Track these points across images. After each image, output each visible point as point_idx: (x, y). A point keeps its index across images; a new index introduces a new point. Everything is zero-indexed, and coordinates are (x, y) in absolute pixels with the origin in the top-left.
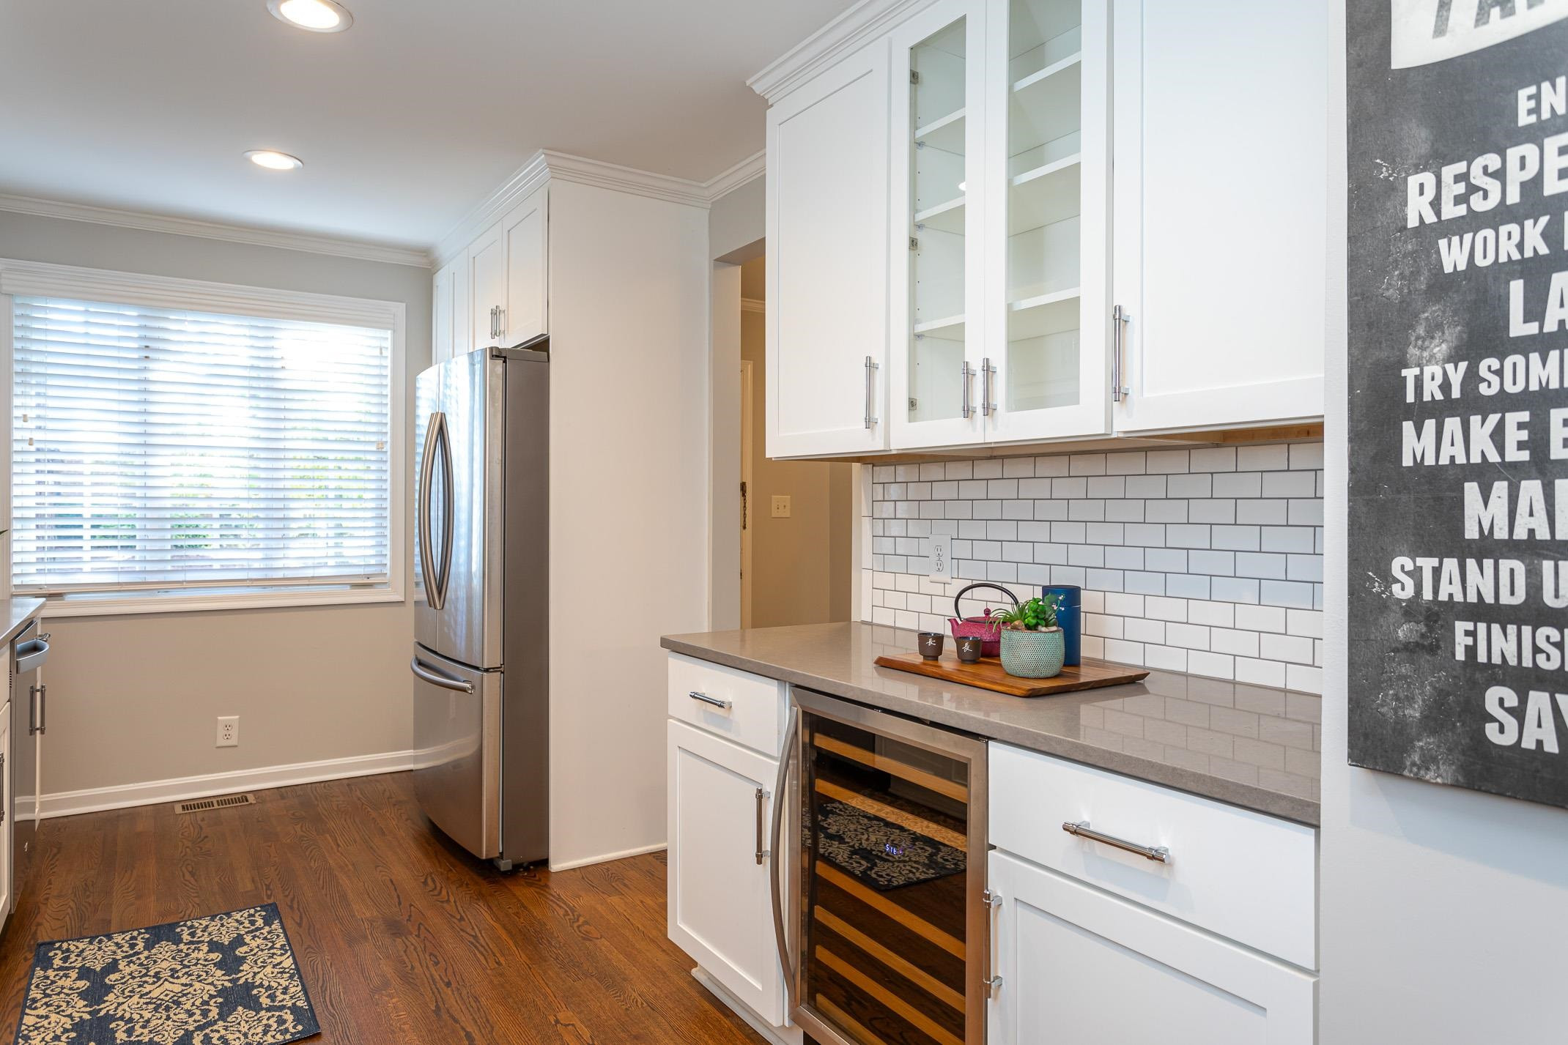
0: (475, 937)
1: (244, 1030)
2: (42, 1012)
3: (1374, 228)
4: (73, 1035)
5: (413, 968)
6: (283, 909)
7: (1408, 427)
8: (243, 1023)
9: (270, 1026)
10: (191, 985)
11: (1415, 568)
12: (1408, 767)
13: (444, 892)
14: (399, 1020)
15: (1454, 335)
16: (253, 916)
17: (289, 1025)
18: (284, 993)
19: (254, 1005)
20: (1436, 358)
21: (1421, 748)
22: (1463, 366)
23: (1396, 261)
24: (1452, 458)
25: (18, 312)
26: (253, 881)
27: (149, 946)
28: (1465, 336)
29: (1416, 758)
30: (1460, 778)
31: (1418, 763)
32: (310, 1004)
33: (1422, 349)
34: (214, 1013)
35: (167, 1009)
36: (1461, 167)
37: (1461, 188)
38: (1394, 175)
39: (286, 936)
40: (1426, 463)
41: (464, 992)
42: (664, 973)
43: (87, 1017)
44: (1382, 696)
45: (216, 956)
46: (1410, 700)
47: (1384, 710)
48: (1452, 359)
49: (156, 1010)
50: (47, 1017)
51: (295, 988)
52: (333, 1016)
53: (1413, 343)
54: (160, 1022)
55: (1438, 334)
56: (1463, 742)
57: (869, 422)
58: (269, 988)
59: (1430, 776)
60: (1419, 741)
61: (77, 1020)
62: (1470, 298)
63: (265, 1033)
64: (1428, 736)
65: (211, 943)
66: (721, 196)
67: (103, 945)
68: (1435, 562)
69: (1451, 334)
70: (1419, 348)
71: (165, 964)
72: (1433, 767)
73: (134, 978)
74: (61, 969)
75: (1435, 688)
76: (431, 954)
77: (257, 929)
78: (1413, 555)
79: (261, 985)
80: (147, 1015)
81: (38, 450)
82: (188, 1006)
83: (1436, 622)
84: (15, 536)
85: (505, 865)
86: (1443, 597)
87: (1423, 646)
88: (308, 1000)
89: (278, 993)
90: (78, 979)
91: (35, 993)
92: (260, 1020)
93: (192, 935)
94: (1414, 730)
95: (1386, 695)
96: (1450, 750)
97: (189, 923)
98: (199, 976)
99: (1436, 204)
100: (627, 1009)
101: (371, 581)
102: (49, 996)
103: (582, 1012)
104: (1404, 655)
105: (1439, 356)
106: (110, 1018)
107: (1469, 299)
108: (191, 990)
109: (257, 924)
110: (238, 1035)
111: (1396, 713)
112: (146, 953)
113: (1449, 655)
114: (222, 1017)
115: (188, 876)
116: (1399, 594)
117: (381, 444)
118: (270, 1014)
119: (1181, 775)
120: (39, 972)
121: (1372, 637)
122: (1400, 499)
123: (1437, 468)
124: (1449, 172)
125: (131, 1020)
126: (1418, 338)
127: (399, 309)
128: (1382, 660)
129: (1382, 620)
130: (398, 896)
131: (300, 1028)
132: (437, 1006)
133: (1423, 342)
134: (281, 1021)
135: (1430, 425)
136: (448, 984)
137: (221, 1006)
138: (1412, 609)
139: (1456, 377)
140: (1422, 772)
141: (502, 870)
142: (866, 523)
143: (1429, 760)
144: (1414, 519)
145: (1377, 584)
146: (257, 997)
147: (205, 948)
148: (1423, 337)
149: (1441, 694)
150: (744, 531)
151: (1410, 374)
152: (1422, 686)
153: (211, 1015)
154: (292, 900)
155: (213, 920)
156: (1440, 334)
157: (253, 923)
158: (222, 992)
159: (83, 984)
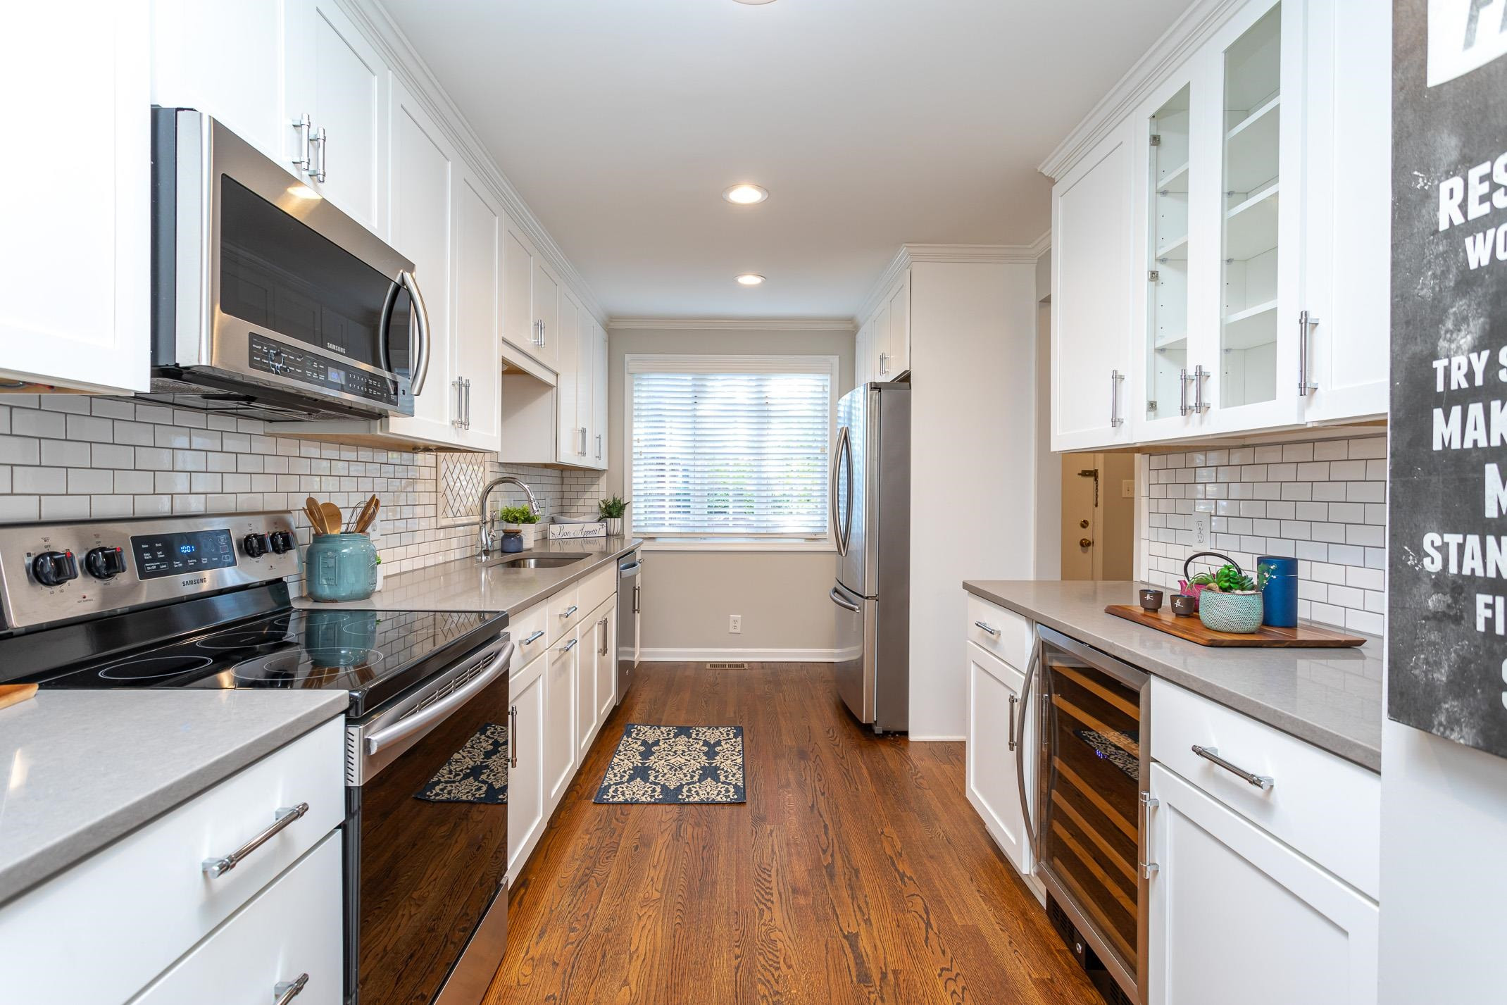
0: (848, 770)
1: (708, 791)
2: (622, 757)
3: (1412, 234)
4: (632, 772)
5: (806, 779)
6: (746, 732)
7: (1438, 413)
8: (709, 787)
9: (721, 792)
10: (689, 761)
11: (1443, 544)
12: (1436, 727)
13: (838, 739)
14: (789, 807)
15: (1478, 327)
16: (729, 731)
17: (731, 794)
18: (733, 776)
19: (717, 779)
20: (1462, 349)
21: (1447, 709)
22: (1485, 354)
23: (1429, 262)
24: (1475, 442)
25: (636, 383)
26: (735, 713)
27: (675, 737)
28: (1487, 327)
29: (1443, 718)
30: (1480, 741)
31: (1444, 723)
32: (744, 786)
33: (1451, 341)
34: (696, 778)
35: (676, 770)
36: (1484, 168)
37: (1485, 188)
38: (1429, 184)
39: (743, 746)
40: (1453, 447)
41: (831, 801)
42: (965, 822)
43: (640, 765)
44: (1415, 659)
45: (705, 749)
46: (1438, 664)
47: (1417, 672)
48: (1475, 349)
49: (670, 769)
50: (623, 761)
51: (739, 775)
52: (755, 795)
53: (1443, 336)
54: (671, 776)
55: (1464, 327)
56: (1483, 708)
57: (1115, 422)
58: (726, 772)
59: (1454, 736)
60: (1445, 703)
61: (635, 765)
62: (1493, 290)
63: (718, 795)
64: (1453, 700)
65: (705, 741)
66: (1044, 252)
67: (655, 731)
68: (1458, 538)
69: (1475, 325)
70: (1448, 341)
71: (680, 747)
72: (1457, 729)
73: (665, 751)
74: (635, 738)
75: (1458, 656)
76: (818, 774)
77: (729, 739)
78: (1442, 531)
79: (723, 769)
80: (666, 771)
81: (645, 458)
82: (685, 771)
83: (1460, 594)
84: (634, 505)
85: (878, 730)
86: (1466, 571)
87: (1449, 616)
88: (744, 783)
89: (730, 776)
90: (640, 745)
91: (621, 748)
92: (717, 787)
93: (697, 735)
94: (1441, 693)
95: (1418, 659)
96: (1471, 714)
97: (697, 728)
98: (695, 757)
99: (1463, 207)
100: (931, 838)
101: (817, 537)
102: (626, 750)
103: (900, 831)
104: (1432, 623)
105: (1465, 347)
106: (649, 768)
107: (1490, 292)
108: (689, 763)
109: (730, 736)
110: (704, 792)
111: (1426, 676)
112: (674, 739)
113: (1471, 625)
114: (700, 781)
115: (703, 704)
116: (1429, 567)
117: (823, 448)
118: (723, 786)
119: (1280, 717)
120: (625, 738)
121: (1407, 605)
122: (1430, 480)
123: (1463, 451)
124: (1475, 173)
125: (658, 771)
126: (1447, 332)
127: (835, 359)
128: (1415, 627)
129: (1415, 590)
130: (810, 737)
131: (736, 797)
132: (813, 805)
133: (1451, 335)
134: (727, 791)
135: (1456, 411)
136: (823, 794)
137: (700, 775)
138: (1440, 582)
139: (1479, 368)
140: (1448, 733)
141: (876, 732)
142: (1144, 501)
143: (1453, 722)
144: (1443, 499)
145: (1411, 558)
146: (719, 775)
147: (701, 743)
148: (1451, 331)
149: (1464, 662)
150: (1096, 509)
151: (1439, 365)
152: (1448, 652)
153: (695, 778)
154: (752, 727)
155: (709, 729)
156: (1466, 326)
157: (728, 735)
158: (703, 768)
159: (642, 748)
